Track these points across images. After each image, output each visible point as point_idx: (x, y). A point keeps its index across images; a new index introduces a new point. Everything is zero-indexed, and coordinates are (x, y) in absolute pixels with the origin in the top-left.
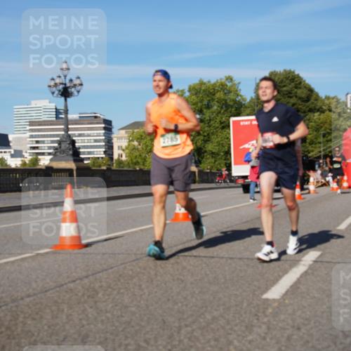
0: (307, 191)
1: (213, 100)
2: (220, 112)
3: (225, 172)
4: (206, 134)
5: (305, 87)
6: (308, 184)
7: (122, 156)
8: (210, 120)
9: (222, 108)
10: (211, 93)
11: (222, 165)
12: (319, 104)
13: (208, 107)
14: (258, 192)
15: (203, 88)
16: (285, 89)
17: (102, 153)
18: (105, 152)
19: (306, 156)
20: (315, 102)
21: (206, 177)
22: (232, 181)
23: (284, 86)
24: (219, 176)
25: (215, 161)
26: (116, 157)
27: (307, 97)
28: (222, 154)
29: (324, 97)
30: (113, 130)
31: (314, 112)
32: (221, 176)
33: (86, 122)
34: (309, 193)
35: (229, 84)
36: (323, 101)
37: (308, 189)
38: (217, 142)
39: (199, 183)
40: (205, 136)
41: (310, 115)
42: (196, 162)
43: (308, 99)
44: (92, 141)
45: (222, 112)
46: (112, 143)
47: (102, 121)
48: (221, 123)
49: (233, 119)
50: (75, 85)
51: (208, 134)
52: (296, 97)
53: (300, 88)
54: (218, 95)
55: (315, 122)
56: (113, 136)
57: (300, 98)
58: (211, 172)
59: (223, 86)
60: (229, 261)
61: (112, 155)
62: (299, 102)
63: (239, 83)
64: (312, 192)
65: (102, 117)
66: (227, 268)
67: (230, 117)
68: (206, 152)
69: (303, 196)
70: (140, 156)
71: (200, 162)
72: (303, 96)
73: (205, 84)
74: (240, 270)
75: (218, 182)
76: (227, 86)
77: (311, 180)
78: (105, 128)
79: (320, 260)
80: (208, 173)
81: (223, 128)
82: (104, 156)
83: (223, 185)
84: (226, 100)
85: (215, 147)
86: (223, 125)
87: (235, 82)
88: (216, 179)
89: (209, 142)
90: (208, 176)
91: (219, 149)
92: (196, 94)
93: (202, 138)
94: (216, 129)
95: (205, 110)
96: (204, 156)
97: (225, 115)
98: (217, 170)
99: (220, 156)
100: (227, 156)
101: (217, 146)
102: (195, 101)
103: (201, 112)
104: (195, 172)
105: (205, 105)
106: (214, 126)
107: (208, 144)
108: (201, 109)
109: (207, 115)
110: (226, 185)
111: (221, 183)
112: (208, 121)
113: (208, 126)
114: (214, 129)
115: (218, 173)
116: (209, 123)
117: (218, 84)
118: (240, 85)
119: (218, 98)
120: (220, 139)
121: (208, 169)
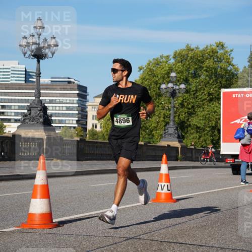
1: (201, 67)
2: (208, 83)
3: (212, 150)
4: (190, 106)
7: (96, 127)
8: (196, 90)
9: (211, 77)
10: (199, 61)
11: (208, 142)
13: (195, 76)
15: (190, 55)
17: (75, 122)
18: (78, 121)
21: (189, 155)
22: (219, 160)
24: (205, 153)
25: (200, 137)
26: (89, 127)
28: (208, 129)
30: (88, 97)
32: (207, 153)
33: (59, 87)
35: (221, 52)
38: (203, 116)
39: (181, 161)
40: (189, 109)
42: (179, 137)
44: (64, 108)
45: (210, 82)
46: (87, 112)
47: (76, 87)
48: (209, 94)
49: (223, 90)
50: (49, 46)
51: (193, 107)
54: (207, 63)
56: (87, 104)
58: (195, 148)
59: (214, 52)
61: (86, 125)
63: (232, 51)
65: (76, 82)
67: (220, 88)
68: (190, 125)
71: (183, 137)
73: (192, 50)
75: (204, 160)
78: (79, 95)
80: (192, 149)
81: (211, 100)
82: (76, 125)
83: (209, 164)
84: (216, 69)
85: (201, 121)
86: (211, 97)
87: (227, 49)
88: (201, 157)
89: (194, 115)
90: (192, 153)
91: (205, 123)
92: (182, 61)
93: (186, 110)
94: (202, 101)
95: (191, 80)
96: (188, 131)
97: (215, 86)
98: (202, 146)
99: (206, 132)
100: (214, 132)
101: (203, 120)
102: (180, 69)
103: (186, 81)
104: (178, 148)
105: (192, 74)
106: (201, 98)
107: (193, 117)
108: (186, 78)
109: (193, 85)
110: (212, 164)
111: (207, 161)
112: (194, 92)
113: (193, 98)
114: (201, 101)
115: (203, 150)
116: (194, 94)
117: (208, 50)
118: (232, 52)
119: (206, 66)
120: (206, 113)
121: (192, 145)
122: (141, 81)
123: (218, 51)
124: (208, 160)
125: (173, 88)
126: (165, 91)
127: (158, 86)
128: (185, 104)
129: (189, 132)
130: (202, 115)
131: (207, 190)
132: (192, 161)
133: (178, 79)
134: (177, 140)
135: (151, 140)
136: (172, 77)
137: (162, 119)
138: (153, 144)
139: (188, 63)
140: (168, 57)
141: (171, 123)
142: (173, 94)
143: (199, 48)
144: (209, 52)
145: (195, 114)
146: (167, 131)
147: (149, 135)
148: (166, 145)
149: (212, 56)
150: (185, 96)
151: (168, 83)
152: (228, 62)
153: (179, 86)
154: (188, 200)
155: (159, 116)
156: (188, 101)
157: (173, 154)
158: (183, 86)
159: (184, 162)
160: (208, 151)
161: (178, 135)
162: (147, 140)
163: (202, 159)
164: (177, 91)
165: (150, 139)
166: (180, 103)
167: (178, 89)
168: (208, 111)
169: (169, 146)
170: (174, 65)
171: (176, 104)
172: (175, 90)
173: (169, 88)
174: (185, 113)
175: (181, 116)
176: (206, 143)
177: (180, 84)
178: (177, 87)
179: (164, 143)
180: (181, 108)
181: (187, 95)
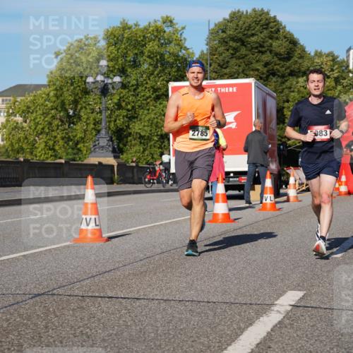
0: (285, 198)
2: (152, 73)
3: (160, 168)
4: (129, 107)
5: (285, 37)
6: (286, 187)
8: (137, 85)
9: (156, 67)
11: (155, 156)
12: (306, 64)
13: (135, 64)
14: (211, 199)
15: (126, 35)
16: (253, 39)
19: (284, 144)
20: (300, 61)
21: (129, 175)
23: (253, 35)
24: (150, 172)
25: (144, 150)
27: (288, 53)
28: (156, 138)
29: (312, 54)
31: (298, 77)
32: (153, 172)
34: (288, 201)
35: (168, 30)
36: (311, 59)
37: (286, 194)
38: (148, 121)
39: (118, 184)
40: (128, 110)
41: (292, 81)
42: (114, 151)
43: (288, 57)
45: (156, 72)
48: (155, 90)
49: (172, 84)
51: (133, 107)
52: (271, 52)
53: (277, 39)
54: (150, 46)
55: (299, 92)
57: (277, 54)
58: (137, 166)
59: (158, 32)
60: (163, 305)
62: (276, 59)
63: (183, 28)
64: (291, 199)
66: (159, 316)
67: (168, 82)
68: (130, 134)
69: (278, 206)
70: (26, 138)
71: (121, 151)
72: (282, 51)
73: (129, 28)
74: (180, 320)
75: (149, 182)
76: (165, 32)
77: (292, 180)
79: (302, 304)
80: (133, 167)
81: (158, 98)
83: (156, 186)
84: (162, 55)
85: (146, 128)
86: (157, 93)
87: (177, 26)
88: (145, 178)
89: (136, 120)
90: (133, 173)
91: (151, 131)
92: (116, 44)
93: (124, 112)
94: (146, 100)
95: (129, 70)
96: (127, 142)
97: (161, 78)
98: (147, 163)
99: (153, 143)
100: (164, 142)
101: (148, 126)
102: (113, 55)
103: (122, 72)
104: (113, 166)
105: (130, 62)
106: (143, 96)
107: (135, 122)
108: (123, 68)
109: (133, 78)
110: (160, 187)
111: (153, 183)
112: (135, 87)
113: (133, 95)
114: (143, 100)
115: (149, 168)
116: (135, 90)
117: (151, 29)
118: (184, 31)
119: (149, 51)
120: (153, 116)
121: (132, 162)
122: (58, 72)
123: (166, 29)
124: (155, 181)
125: (104, 81)
126: (92, 86)
127: (84, 79)
128: (123, 104)
129: (129, 144)
130: (147, 118)
131: (152, 223)
132: (134, 183)
133: (111, 69)
134: (112, 155)
135: (77, 156)
136: (102, 66)
137: (92, 126)
138: (80, 162)
139: (123, 46)
140: (95, 38)
141: (103, 132)
142: (105, 90)
143: (139, 25)
144: (153, 31)
145: (137, 117)
146: (97, 143)
147: (73, 149)
148: (97, 163)
149: (157, 36)
150: (122, 92)
151: (97, 74)
152: (179, 45)
153: (112, 79)
154: (124, 237)
155: (88, 122)
156: (127, 100)
157: (107, 174)
158: (117, 79)
159: (123, 185)
160: (154, 168)
161: (114, 148)
162: (70, 157)
163: (147, 180)
164: (110, 86)
165: (75, 154)
166: (116, 104)
167: (111, 84)
168: (155, 114)
169: (100, 163)
170: (104, 49)
171: (110, 104)
172: (106, 85)
173: (98, 81)
174: (124, 117)
175: (118, 121)
176: (153, 158)
177: (114, 76)
178: (110, 81)
179: (93, 160)
180: (117, 109)
181: (124, 92)
